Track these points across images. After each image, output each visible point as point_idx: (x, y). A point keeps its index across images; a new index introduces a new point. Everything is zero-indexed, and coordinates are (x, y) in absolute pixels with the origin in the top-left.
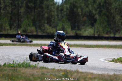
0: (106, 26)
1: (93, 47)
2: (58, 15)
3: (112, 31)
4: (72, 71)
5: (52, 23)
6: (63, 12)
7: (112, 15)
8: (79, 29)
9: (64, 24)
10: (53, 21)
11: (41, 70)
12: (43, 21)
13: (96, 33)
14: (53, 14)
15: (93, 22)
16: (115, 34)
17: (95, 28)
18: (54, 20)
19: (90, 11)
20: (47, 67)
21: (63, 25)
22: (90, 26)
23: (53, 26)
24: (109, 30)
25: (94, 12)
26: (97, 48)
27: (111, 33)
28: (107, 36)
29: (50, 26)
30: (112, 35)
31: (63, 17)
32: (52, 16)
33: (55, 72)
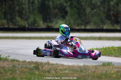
0: (76, 18)
2: (29, 8)
3: (82, 23)
4: (43, 63)
5: (23, 16)
6: (34, 5)
7: (83, 7)
8: (51, 22)
10: (24, 13)
11: (12, 63)
12: (14, 14)
14: (24, 6)
15: (64, 14)
16: (85, 26)
17: (66, 21)
18: (25, 12)
19: (61, 4)
20: (18, 59)
21: (34, 18)
22: (62, 18)
23: (24, 18)
24: (80, 22)
25: (65, 4)
27: (81, 25)
28: (78, 28)
29: (22, 18)
30: (83, 27)
31: (34, 10)
32: (23, 9)
33: (26, 64)
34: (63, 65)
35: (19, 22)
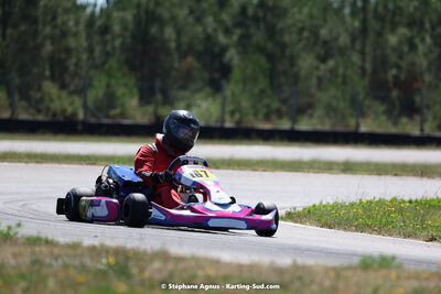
0: (262, 92)
1: (218, 168)
2: (90, 50)
3: (284, 109)
4: (145, 252)
5: (68, 78)
6: (108, 37)
7: (288, 52)
8: (169, 101)
9: (113, 82)
10: (72, 68)
11: (29, 250)
12: (35, 70)
13: (227, 117)
14: (72, 42)
15: (217, 75)
16: (294, 120)
17: (224, 99)
18: (76, 65)
19: (208, 38)
20: (50, 238)
21: (108, 86)
22: (208, 90)
23: (72, 88)
24: (275, 105)
25: (222, 39)
26: (230, 172)
27: (280, 115)
28: (267, 126)
29: (63, 86)
30: (285, 125)
31: (108, 55)
32: (68, 51)
33: (82, 255)
34: (216, 263)
35: (51, 101)
